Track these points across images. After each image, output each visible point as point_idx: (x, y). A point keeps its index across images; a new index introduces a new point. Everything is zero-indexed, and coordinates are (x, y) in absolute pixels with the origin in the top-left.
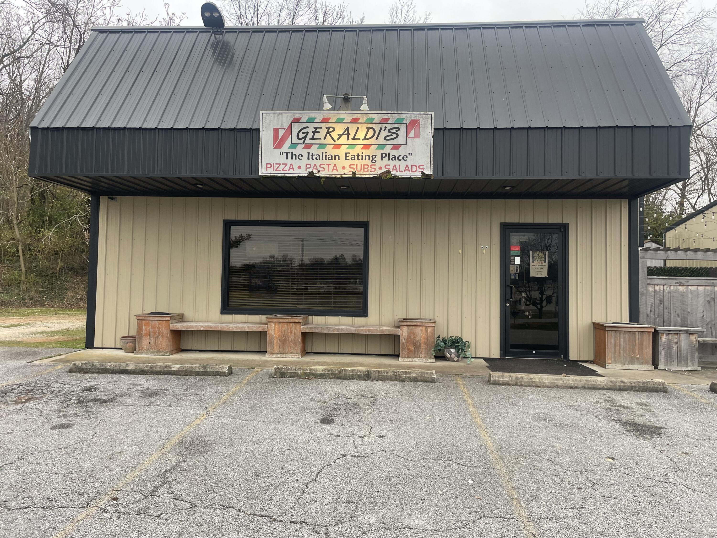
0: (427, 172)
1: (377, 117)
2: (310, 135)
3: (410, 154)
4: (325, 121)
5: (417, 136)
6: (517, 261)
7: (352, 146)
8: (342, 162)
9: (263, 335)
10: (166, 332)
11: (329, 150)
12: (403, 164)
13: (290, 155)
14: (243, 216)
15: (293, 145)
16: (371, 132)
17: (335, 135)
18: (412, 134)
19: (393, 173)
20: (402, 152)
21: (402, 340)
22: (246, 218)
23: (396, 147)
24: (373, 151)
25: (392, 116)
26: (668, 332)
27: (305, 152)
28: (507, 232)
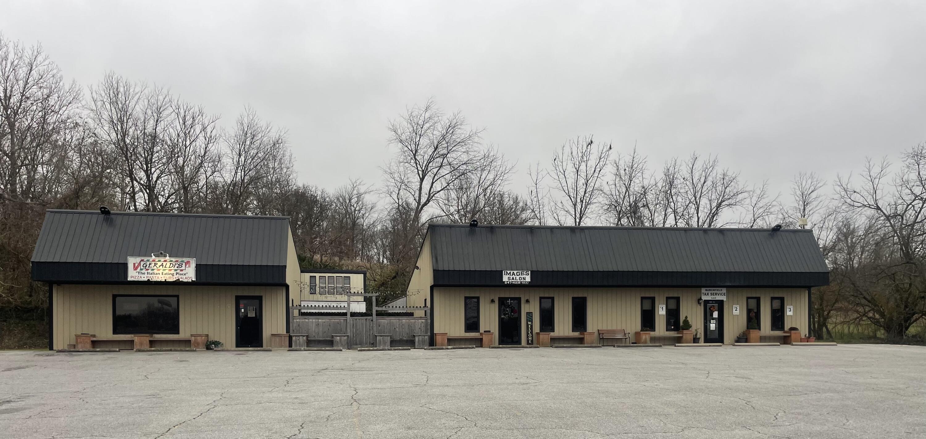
0: (193, 280)
1: (174, 259)
2: (148, 266)
3: (187, 273)
4: (154, 261)
5: (189, 267)
7: (164, 270)
8: (161, 276)
9: (132, 342)
10: (89, 341)
11: (155, 271)
12: (184, 277)
13: (140, 273)
14: (121, 293)
15: (141, 269)
16: (172, 265)
17: (158, 266)
18: (187, 266)
19: (181, 280)
20: (184, 272)
21: (192, 342)
22: (123, 294)
23: (182, 270)
24: (172, 272)
25: (180, 260)
26: (296, 336)
27: (146, 272)
28: (238, 299)
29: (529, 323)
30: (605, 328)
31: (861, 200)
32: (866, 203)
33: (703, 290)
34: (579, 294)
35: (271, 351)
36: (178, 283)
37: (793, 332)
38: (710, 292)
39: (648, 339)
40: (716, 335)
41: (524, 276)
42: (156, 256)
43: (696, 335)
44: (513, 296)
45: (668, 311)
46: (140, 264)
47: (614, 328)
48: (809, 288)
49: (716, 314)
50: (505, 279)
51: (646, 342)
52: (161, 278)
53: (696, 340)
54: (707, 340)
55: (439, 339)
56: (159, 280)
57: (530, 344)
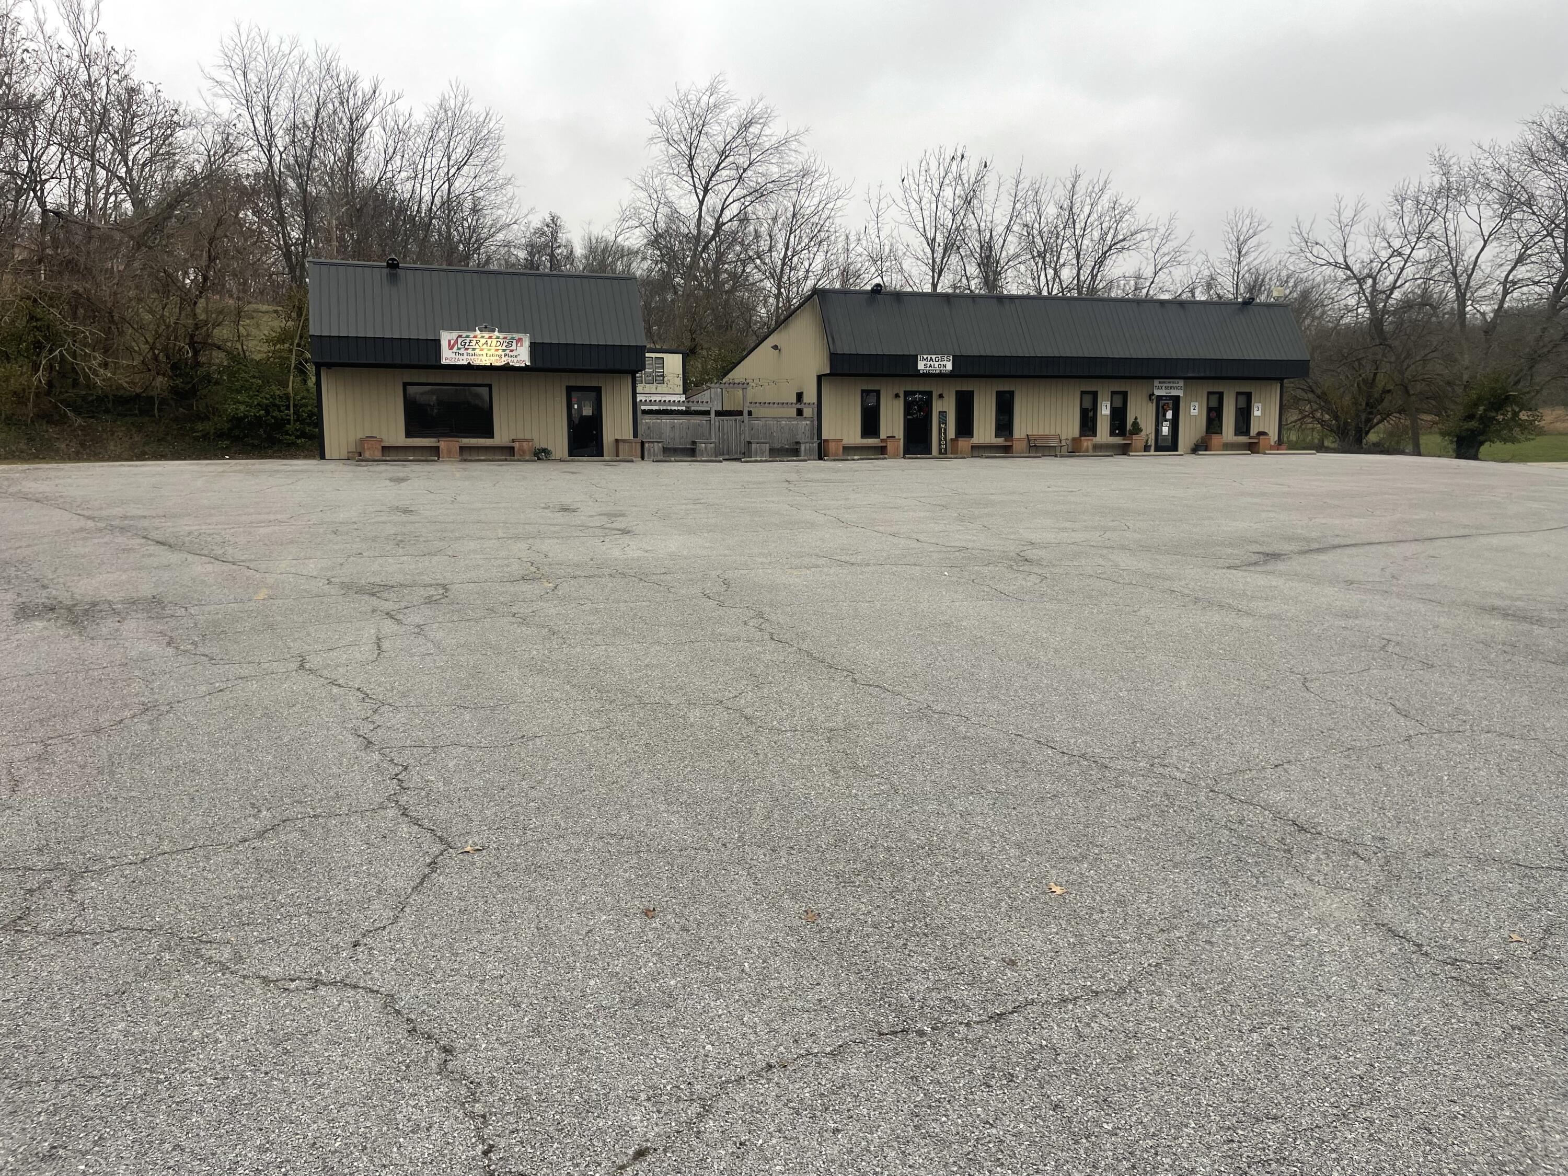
0: (527, 363)
1: (502, 336)
2: (468, 344)
3: (519, 354)
4: (475, 337)
5: (521, 346)
6: (576, 406)
7: (489, 350)
8: (485, 358)
9: (437, 448)
10: (378, 447)
11: (477, 352)
12: (515, 360)
13: (457, 354)
14: (415, 380)
15: (459, 349)
16: (499, 343)
17: (480, 344)
18: (519, 344)
19: (511, 364)
20: (514, 353)
21: (516, 449)
22: (417, 381)
23: (512, 351)
24: (500, 352)
25: (509, 336)
26: (649, 442)
27: (465, 352)
28: (570, 390)
29: (943, 426)
30: (1035, 433)
31: (1325, 255)
32: (1332, 261)
33: (1156, 383)
34: (1005, 387)
35: (632, 461)
36: (507, 368)
37: (1261, 437)
38: (1164, 385)
39: (1090, 447)
40: (1169, 443)
41: (944, 363)
42: (481, 330)
43: (1147, 441)
44: (922, 388)
45: (1114, 410)
46: (456, 341)
47: (1047, 433)
48: (1281, 380)
49: (1169, 415)
50: (921, 366)
51: (1087, 451)
52: (485, 361)
53: (1147, 448)
54: (1158, 448)
55: (832, 447)
56: (483, 363)
57: (943, 454)
